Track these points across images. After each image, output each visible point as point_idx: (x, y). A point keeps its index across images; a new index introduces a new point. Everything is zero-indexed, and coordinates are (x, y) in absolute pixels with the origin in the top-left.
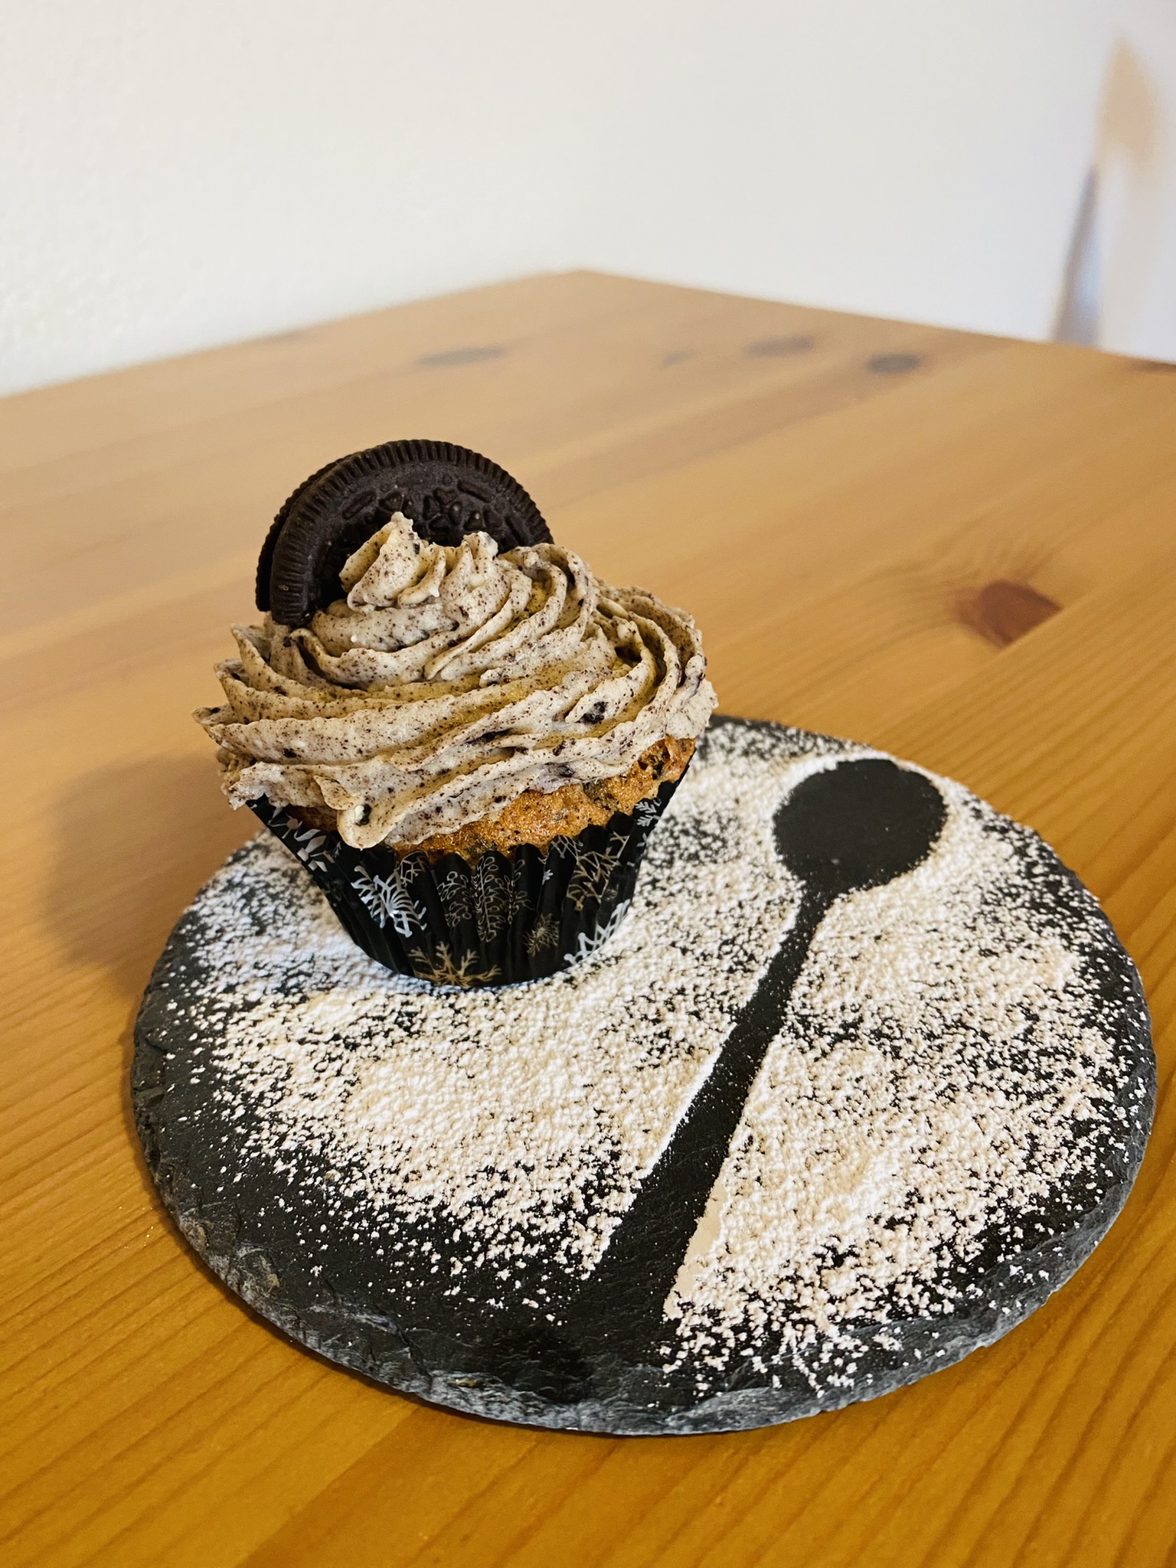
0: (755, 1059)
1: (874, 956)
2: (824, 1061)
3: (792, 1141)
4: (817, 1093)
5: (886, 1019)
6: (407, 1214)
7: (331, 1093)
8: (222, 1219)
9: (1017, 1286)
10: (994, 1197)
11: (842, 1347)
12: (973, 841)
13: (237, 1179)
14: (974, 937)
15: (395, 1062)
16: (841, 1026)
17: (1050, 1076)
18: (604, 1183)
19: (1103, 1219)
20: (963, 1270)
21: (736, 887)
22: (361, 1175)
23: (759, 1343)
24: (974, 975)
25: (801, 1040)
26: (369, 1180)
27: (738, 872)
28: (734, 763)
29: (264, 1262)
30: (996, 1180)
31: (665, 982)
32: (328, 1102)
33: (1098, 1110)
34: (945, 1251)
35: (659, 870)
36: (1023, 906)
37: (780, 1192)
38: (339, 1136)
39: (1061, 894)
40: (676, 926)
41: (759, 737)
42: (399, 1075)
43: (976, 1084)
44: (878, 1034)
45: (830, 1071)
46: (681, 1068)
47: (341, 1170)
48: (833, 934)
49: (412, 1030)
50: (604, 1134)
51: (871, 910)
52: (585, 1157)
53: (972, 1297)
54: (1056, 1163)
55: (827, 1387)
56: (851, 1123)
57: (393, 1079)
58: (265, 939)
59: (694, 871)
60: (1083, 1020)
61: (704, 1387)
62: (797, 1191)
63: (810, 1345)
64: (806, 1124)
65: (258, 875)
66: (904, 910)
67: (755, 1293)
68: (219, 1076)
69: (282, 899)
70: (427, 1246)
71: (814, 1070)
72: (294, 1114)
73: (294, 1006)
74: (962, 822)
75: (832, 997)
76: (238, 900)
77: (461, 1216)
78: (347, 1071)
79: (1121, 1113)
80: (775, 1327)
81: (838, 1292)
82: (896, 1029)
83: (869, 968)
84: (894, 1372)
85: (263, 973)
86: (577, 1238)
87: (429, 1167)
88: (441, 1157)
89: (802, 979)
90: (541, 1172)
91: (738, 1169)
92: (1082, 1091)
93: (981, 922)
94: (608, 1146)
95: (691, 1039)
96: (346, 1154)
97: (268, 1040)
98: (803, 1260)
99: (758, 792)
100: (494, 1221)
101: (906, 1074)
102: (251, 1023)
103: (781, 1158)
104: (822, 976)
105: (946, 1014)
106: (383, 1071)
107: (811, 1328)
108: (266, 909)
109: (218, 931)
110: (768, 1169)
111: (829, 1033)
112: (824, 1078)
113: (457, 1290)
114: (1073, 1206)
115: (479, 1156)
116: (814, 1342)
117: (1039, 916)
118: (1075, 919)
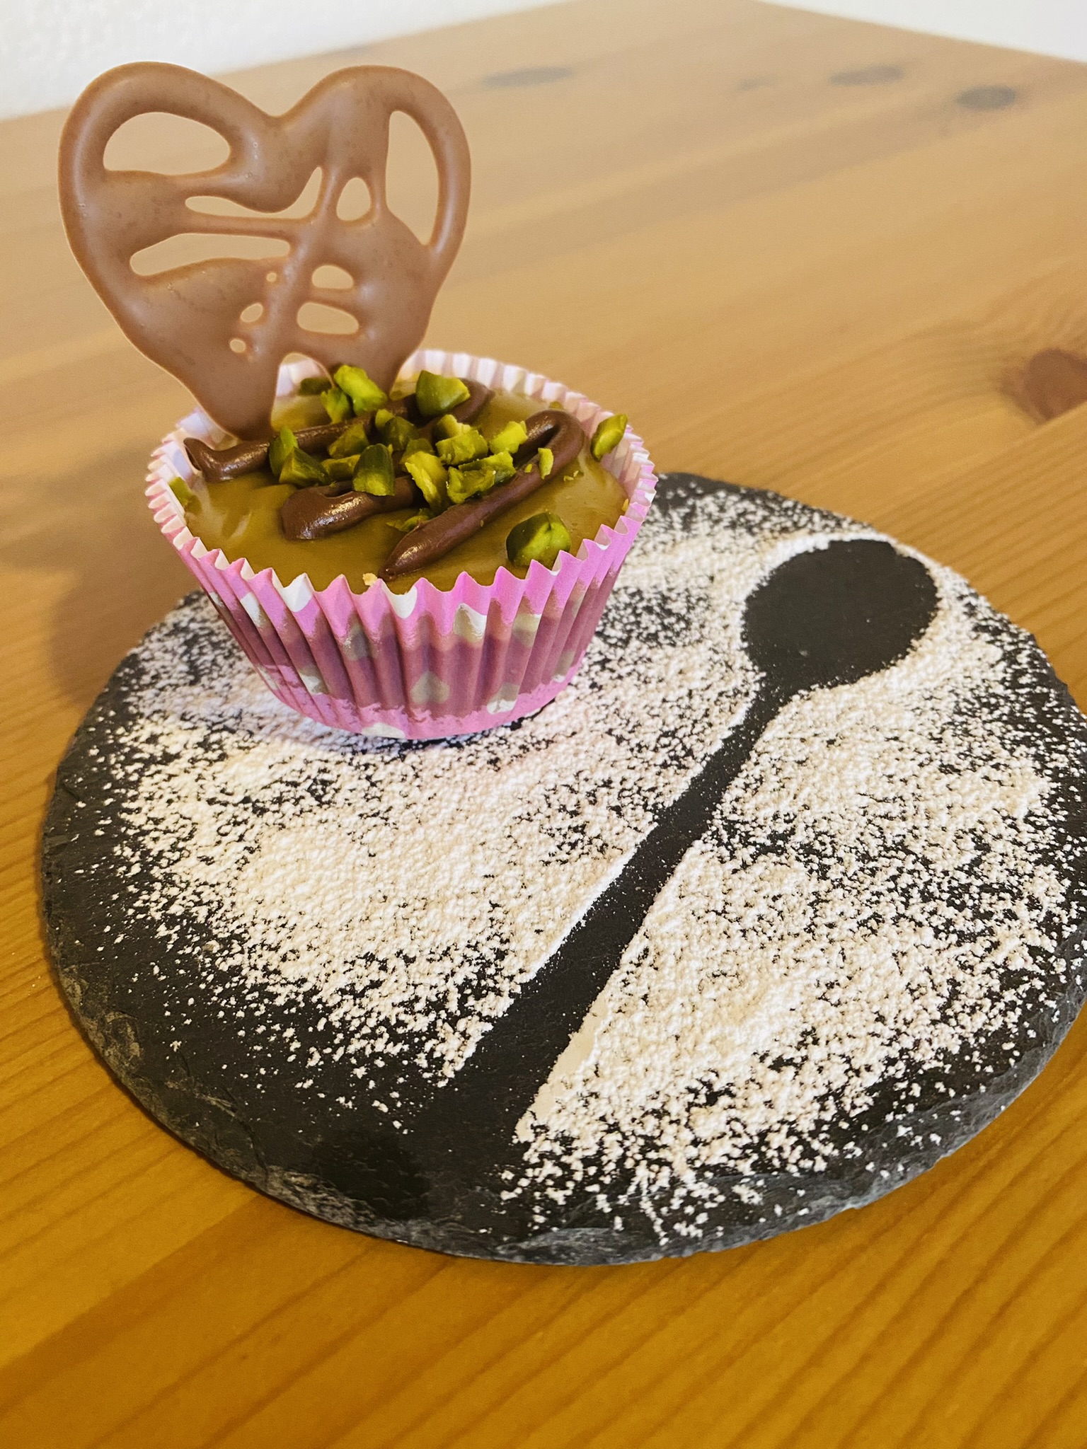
0: (669, 864)
1: (822, 763)
2: (742, 874)
3: (690, 960)
4: (728, 908)
5: (820, 834)
6: (277, 995)
7: (228, 859)
8: (98, 980)
9: (902, 1149)
10: (897, 1046)
11: (695, 1195)
12: (960, 641)
13: (118, 940)
14: (938, 750)
15: (299, 832)
16: (770, 837)
17: (989, 915)
18: (483, 983)
19: (1015, 1084)
20: (845, 1125)
21: (689, 675)
22: (240, 948)
23: (607, 1180)
24: (927, 794)
25: (723, 848)
26: (246, 955)
27: (696, 658)
28: (718, 537)
29: (129, 1030)
30: (904, 1028)
31: (592, 773)
32: (223, 868)
33: (1035, 960)
34: (830, 1102)
35: (612, 650)
36: (999, 719)
37: (664, 1014)
38: (227, 906)
39: (1045, 709)
40: (617, 712)
41: (752, 508)
42: (299, 846)
43: (904, 916)
44: (808, 849)
45: (747, 885)
46: (589, 867)
47: (221, 941)
48: (784, 734)
49: (324, 800)
50: (494, 931)
51: (830, 711)
52: (470, 953)
53: (849, 1156)
54: (974, 1016)
55: (672, 1234)
56: (757, 945)
57: (292, 851)
58: (196, 689)
59: (649, 654)
60: (1040, 856)
61: (540, 1219)
62: (684, 1015)
63: (661, 1189)
64: (708, 942)
65: (204, 621)
66: (866, 713)
67: (616, 1124)
68: (123, 829)
69: (223, 649)
70: (290, 1032)
71: (729, 883)
72: (188, 878)
73: (211, 762)
74: (951, 619)
75: (767, 804)
76: (180, 646)
77: (330, 1004)
78: (250, 837)
79: (1060, 966)
80: (629, 1164)
81: (704, 1134)
82: (829, 846)
83: (814, 775)
84: (747, 1228)
85: (188, 725)
86: (443, 1040)
87: (310, 947)
88: (323, 938)
89: (739, 781)
90: (421, 964)
91: (626, 983)
92: (1022, 937)
93: (948, 734)
94: (495, 943)
95: (606, 836)
96: (229, 925)
97: (179, 797)
98: (674, 1094)
99: (738, 569)
100: (362, 1012)
101: (828, 898)
102: (166, 777)
103: (673, 976)
104: (761, 780)
105: (887, 835)
106: (285, 840)
107: (666, 1170)
108: (205, 658)
109: (153, 677)
110: (657, 987)
111: (755, 844)
112: (739, 892)
113: (310, 1082)
114: (983, 1067)
115: (362, 941)
116: (667, 1185)
117: (1015, 733)
118: (1055, 740)
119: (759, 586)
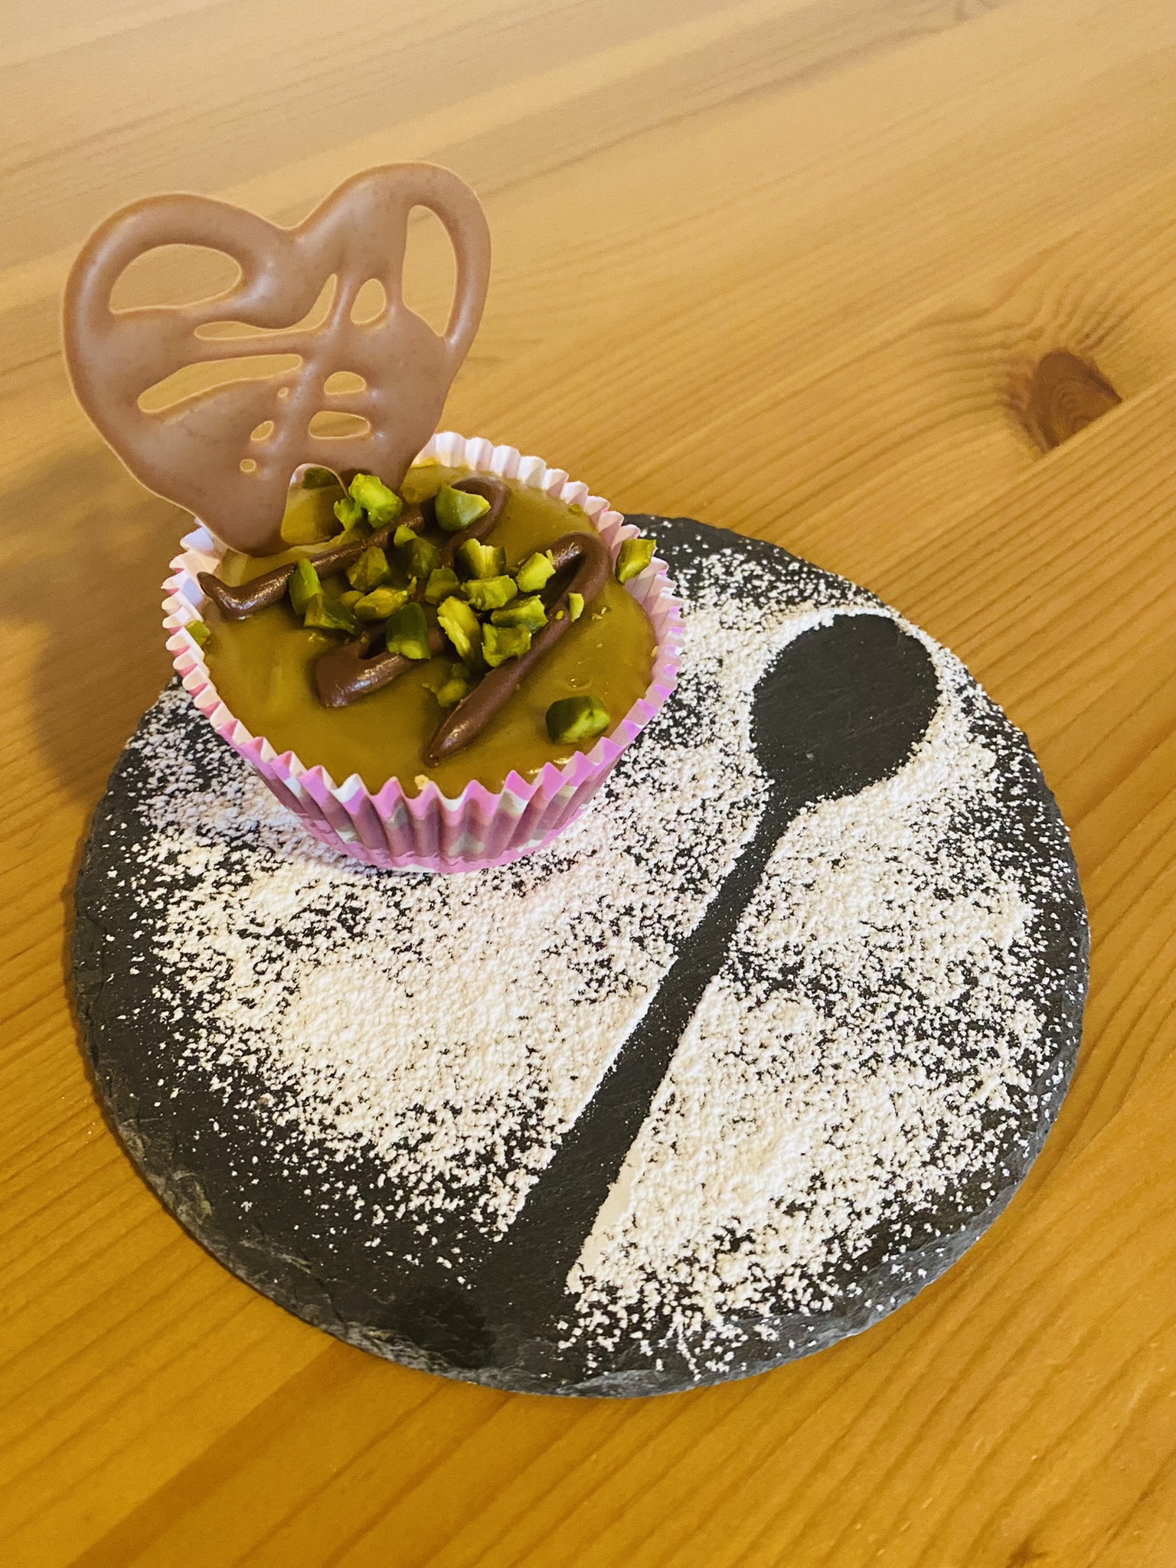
0: (690, 1001)
1: (827, 888)
2: (757, 1012)
3: (712, 1107)
4: (745, 1050)
5: (826, 966)
6: (336, 1151)
7: (270, 1001)
8: (159, 1137)
9: (895, 1283)
10: (892, 1189)
11: (723, 1336)
12: (957, 744)
13: (174, 1095)
14: (933, 872)
15: (335, 970)
16: (781, 970)
17: (974, 1054)
18: (527, 1134)
19: (989, 1220)
20: (848, 1267)
21: (702, 782)
22: (294, 1102)
23: (648, 1326)
24: (923, 922)
25: (739, 984)
26: (301, 1108)
27: (708, 761)
28: (725, 608)
29: (198, 1188)
30: (898, 1171)
32: (266, 1012)
33: (1012, 1099)
34: (836, 1246)
36: (990, 837)
37: (692, 1163)
38: (275, 1055)
39: (1033, 825)
40: (634, 826)
41: (758, 570)
42: (337, 987)
43: (899, 1055)
44: (815, 984)
45: (762, 1025)
46: (616, 1006)
48: (792, 854)
49: (355, 931)
50: (532, 1078)
51: (835, 826)
52: (512, 1102)
53: (851, 1295)
54: (959, 1157)
55: (704, 1371)
56: (772, 1088)
57: (332, 991)
58: (209, 797)
59: (662, 755)
60: (1021, 990)
61: (593, 1365)
62: (708, 1163)
63: (695, 1333)
64: (729, 1086)
66: (868, 829)
67: (654, 1272)
68: (158, 967)
70: (353, 1190)
71: (745, 1022)
72: (232, 1023)
73: (237, 886)
74: (950, 717)
75: (778, 934)
76: (182, 740)
77: (387, 1159)
78: (287, 975)
79: (1032, 1103)
80: (667, 1311)
81: (730, 1280)
82: (834, 981)
83: (820, 900)
84: (766, 1362)
85: (206, 841)
86: (495, 1195)
87: (361, 1099)
88: (373, 1089)
89: (752, 908)
90: (468, 1116)
92: (1002, 1075)
93: (943, 853)
94: (535, 1092)
95: (632, 972)
96: (280, 1076)
97: (209, 929)
98: (702, 1242)
99: (746, 651)
100: (418, 1167)
101: (834, 1037)
102: (192, 905)
103: (698, 1123)
104: (772, 906)
105: (887, 968)
106: (323, 978)
107: (698, 1315)
108: (211, 756)
109: (160, 780)
110: (685, 1134)
111: (767, 979)
112: (754, 1032)
113: (377, 1241)
114: (964, 1207)
115: (410, 1092)
116: (699, 1329)
117: (1004, 852)
118: (1041, 860)
119: (766, 671)
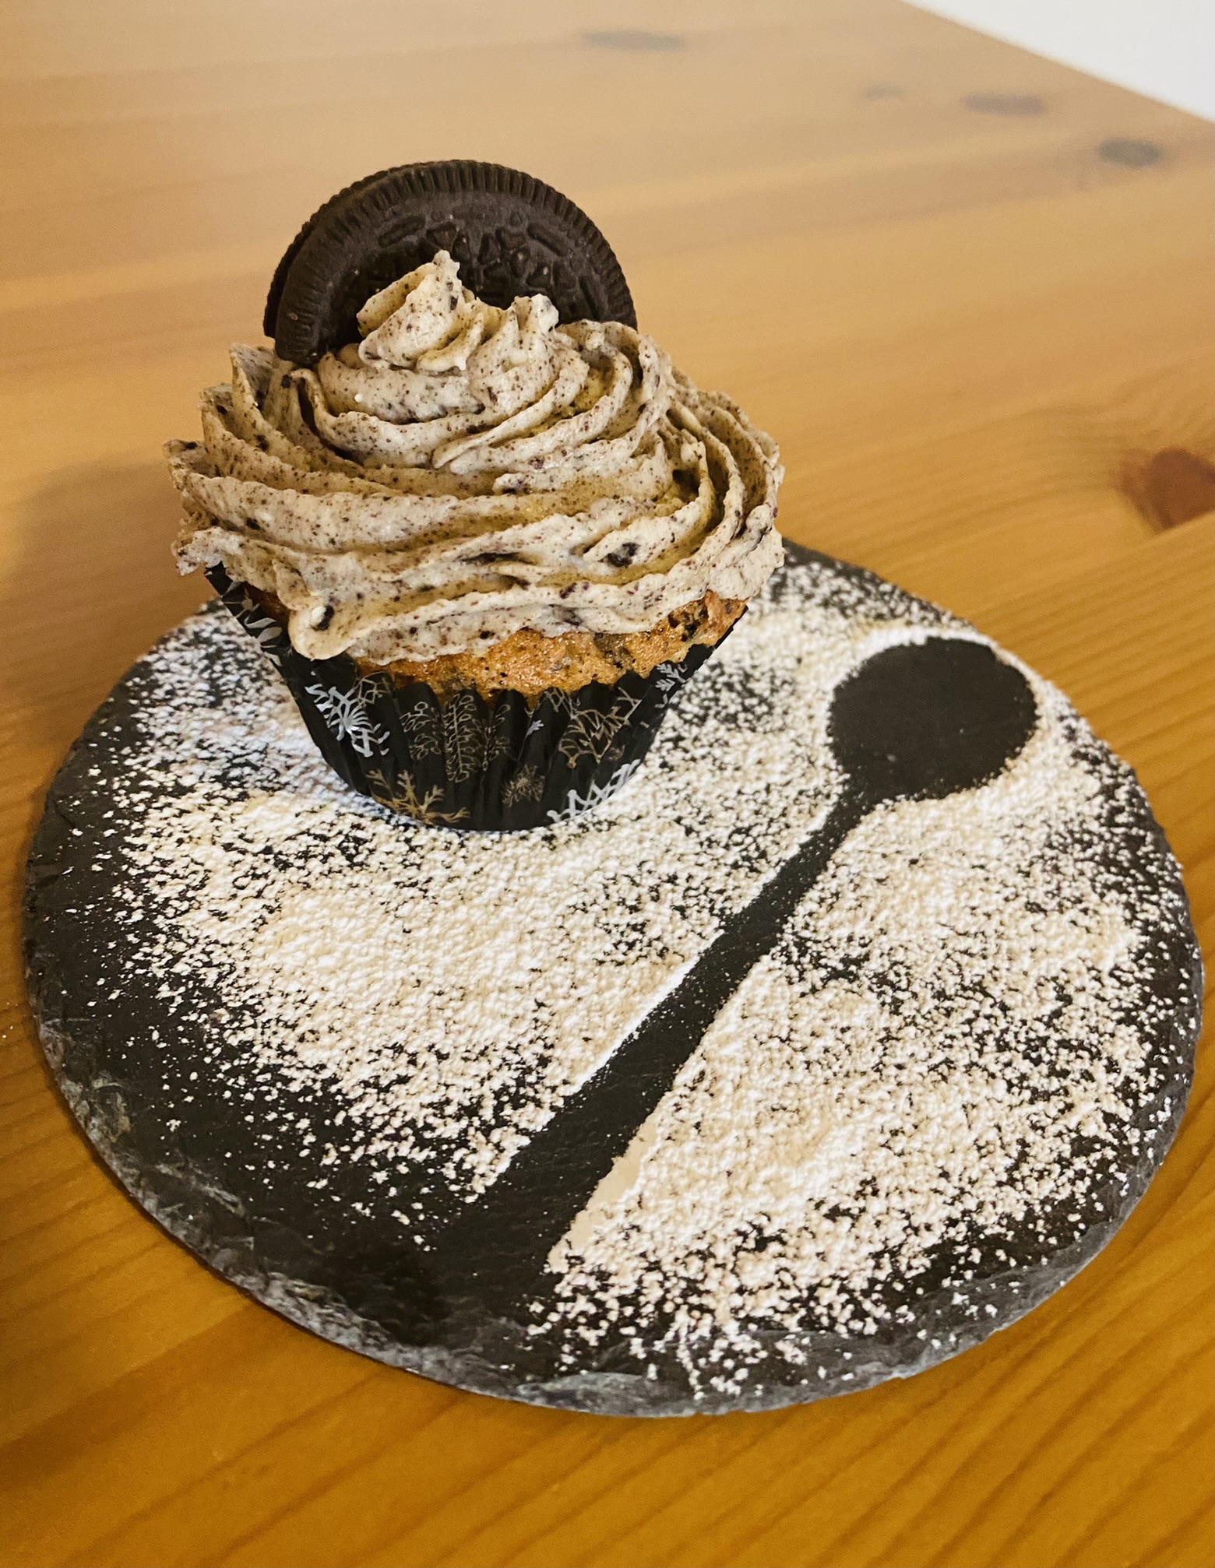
0: (733, 978)
1: (902, 884)
2: (811, 998)
3: (749, 1089)
4: (793, 1036)
5: (895, 963)
6: (292, 1080)
7: (244, 917)
8: (86, 1039)
9: (957, 1317)
10: (960, 1207)
11: (737, 1348)
12: (1056, 766)
13: (113, 996)
14: (1024, 884)
15: (326, 895)
16: (842, 961)
17: (1064, 1074)
18: (522, 1091)
19: (1078, 1259)
20: (899, 1287)
21: (768, 766)
22: (252, 1021)
23: (644, 1323)
24: (1012, 933)
25: (792, 968)
26: (260, 1030)
27: (776, 748)
28: (809, 614)
29: (120, 1100)
30: (968, 1188)
31: (657, 865)
32: (238, 927)
33: (1108, 1127)
34: (886, 1260)
35: (687, 727)
36: (1091, 859)
37: (717, 1147)
38: (240, 971)
39: (1140, 853)
40: (688, 799)
41: (847, 586)
42: (325, 911)
43: (976, 1064)
44: (882, 979)
45: (814, 1012)
46: (646, 971)
47: (232, 1011)
48: (862, 847)
49: (356, 860)
50: (537, 1033)
51: (915, 826)
52: (510, 1056)
53: (901, 1321)
54: (1042, 1182)
55: (709, 1389)
56: (821, 1080)
57: (317, 916)
58: (218, 714)
59: (726, 736)
60: (1122, 1014)
61: (569, 1360)
62: (738, 1150)
63: (702, 1338)
64: (770, 1071)
65: (230, 633)
66: (953, 834)
67: (657, 1262)
68: (125, 867)
69: (250, 669)
70: (304, 1124)
71: (796, 1007)
72: (197, 933)
73: (230, 801)
74: (1050, 741)
75: (841, 923)
76: (200, 660)
77: (351, 1096)
78: (269, 893)
79: (1133, 1137)
80: (668, 1308)
81: (750, 1282)
82: (904, 978)
83: (893, 896)
84: (787, 1389)
85: (205, 754)
86: (474, 1151)
87: (331, 1029)
88: (347, 1020)
89: (813, 894)
90: (455, 1062)
91: (678, 1108)
92: (1097, 1101)
93: (1037, 868)
94: (538, 1048)
95: (667, 939)
96: (241, 994)
97: (191, 838)
98: (721, 1235)
99: (827, 654)
100: (387, 1110)
101: (900, 1036)
102: (177, 812)
103: (730, 1105)
104: (837, 895)
105: (966, 973)
106: (309, 902)
107: (708, 1318)
108: (229, 677)
109: (167, 693)
110: (713, 1115)
111: (826, 966)
112: (806, 1019)
113: (324, 1182)
114: (1047, 1237)
115: (390, 1029)
116: (707, 1335)
117: (1106, 876)
118: (1148, 888)
119: (850, 676)
